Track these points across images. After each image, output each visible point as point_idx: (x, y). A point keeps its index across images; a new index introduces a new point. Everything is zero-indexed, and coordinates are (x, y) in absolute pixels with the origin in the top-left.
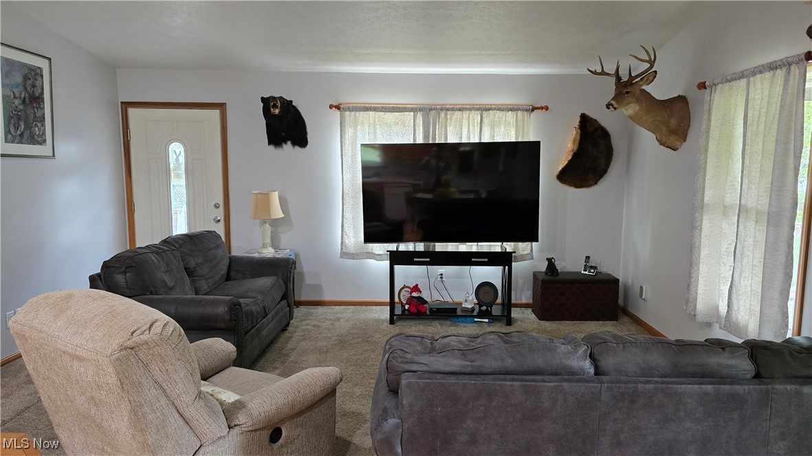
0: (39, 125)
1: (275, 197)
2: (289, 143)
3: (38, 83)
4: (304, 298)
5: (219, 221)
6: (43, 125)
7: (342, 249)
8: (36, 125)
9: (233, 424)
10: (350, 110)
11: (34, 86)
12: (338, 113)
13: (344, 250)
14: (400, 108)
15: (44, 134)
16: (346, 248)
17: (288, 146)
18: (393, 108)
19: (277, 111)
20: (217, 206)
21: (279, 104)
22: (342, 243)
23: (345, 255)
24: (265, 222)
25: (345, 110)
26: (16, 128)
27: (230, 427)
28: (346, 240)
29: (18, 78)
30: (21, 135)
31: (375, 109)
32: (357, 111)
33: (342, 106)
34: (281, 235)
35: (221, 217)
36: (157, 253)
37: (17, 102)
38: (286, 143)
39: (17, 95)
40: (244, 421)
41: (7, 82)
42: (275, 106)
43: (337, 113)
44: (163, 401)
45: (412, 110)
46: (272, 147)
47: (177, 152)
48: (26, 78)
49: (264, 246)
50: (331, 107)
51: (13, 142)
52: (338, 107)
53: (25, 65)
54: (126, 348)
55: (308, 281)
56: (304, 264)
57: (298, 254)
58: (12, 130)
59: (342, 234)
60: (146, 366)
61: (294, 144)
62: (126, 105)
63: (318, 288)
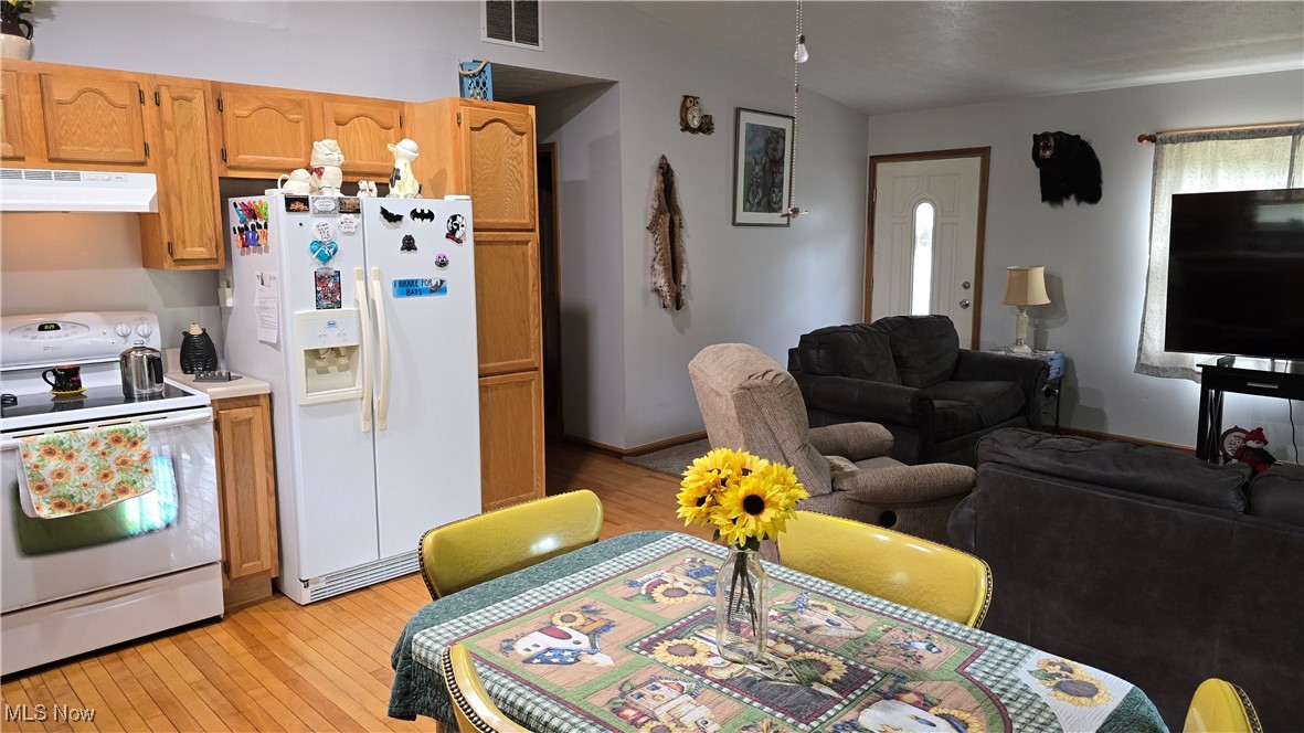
0: (777, 191)
1: (1038, 275)
2: (1073, 197)
3: (780, 147)
4: (1075, 425)
5: (967, 305)
6: (781, 191)
7: (1139, 358)
8: (774, 192)
9: (837, 488)
10: (1172, 141)
11: (775, 150)
12: (1152, 146)
13: (1143, 361)
14: (1265, 130)
15: (781, 200)
16: (1147, 357)
17: (1070, 203)
18: (1252, 132)
19: (1048, 153)
20: (966, 286)
21: (1052, 143)
22: (1140, 349)
23: (1143, 367)
24: (1022, 311)
25: (1164, 142)
26: (754, 197)
27: (834, 490)
28: (1147, 345)
29: (761, 143)
30: (759, 203)
31: (1218, 136)
32: (1184, 142)
33: (1159, 137)
34: (1049, 330)
35: (970, 301)
36: (861, 334)
37: (757, 169)
38: (1068, 197)
39: (759, 161)
40: (848, 487)
41: (750, 148)
42: (1047, 147)
43: (1151, 148)
44: (771, 442)
45: (1289, 132)
46: (1046, 205)
47: (925, 215)
48: (768, 142)
49: (1018, 343)
50: (1141, 139)
51: (750, 211)
52: (1152, 139)
53: (769, 128)
54: (744, 388)
55: (1083, 401)
56: (1078, 376)
57: (1072, 361)
58: (751, 199)
59: (1142, 336)
60: (759, 408)
61: (1080, 199)
62: (875, 160)
63: (1099, 415)
